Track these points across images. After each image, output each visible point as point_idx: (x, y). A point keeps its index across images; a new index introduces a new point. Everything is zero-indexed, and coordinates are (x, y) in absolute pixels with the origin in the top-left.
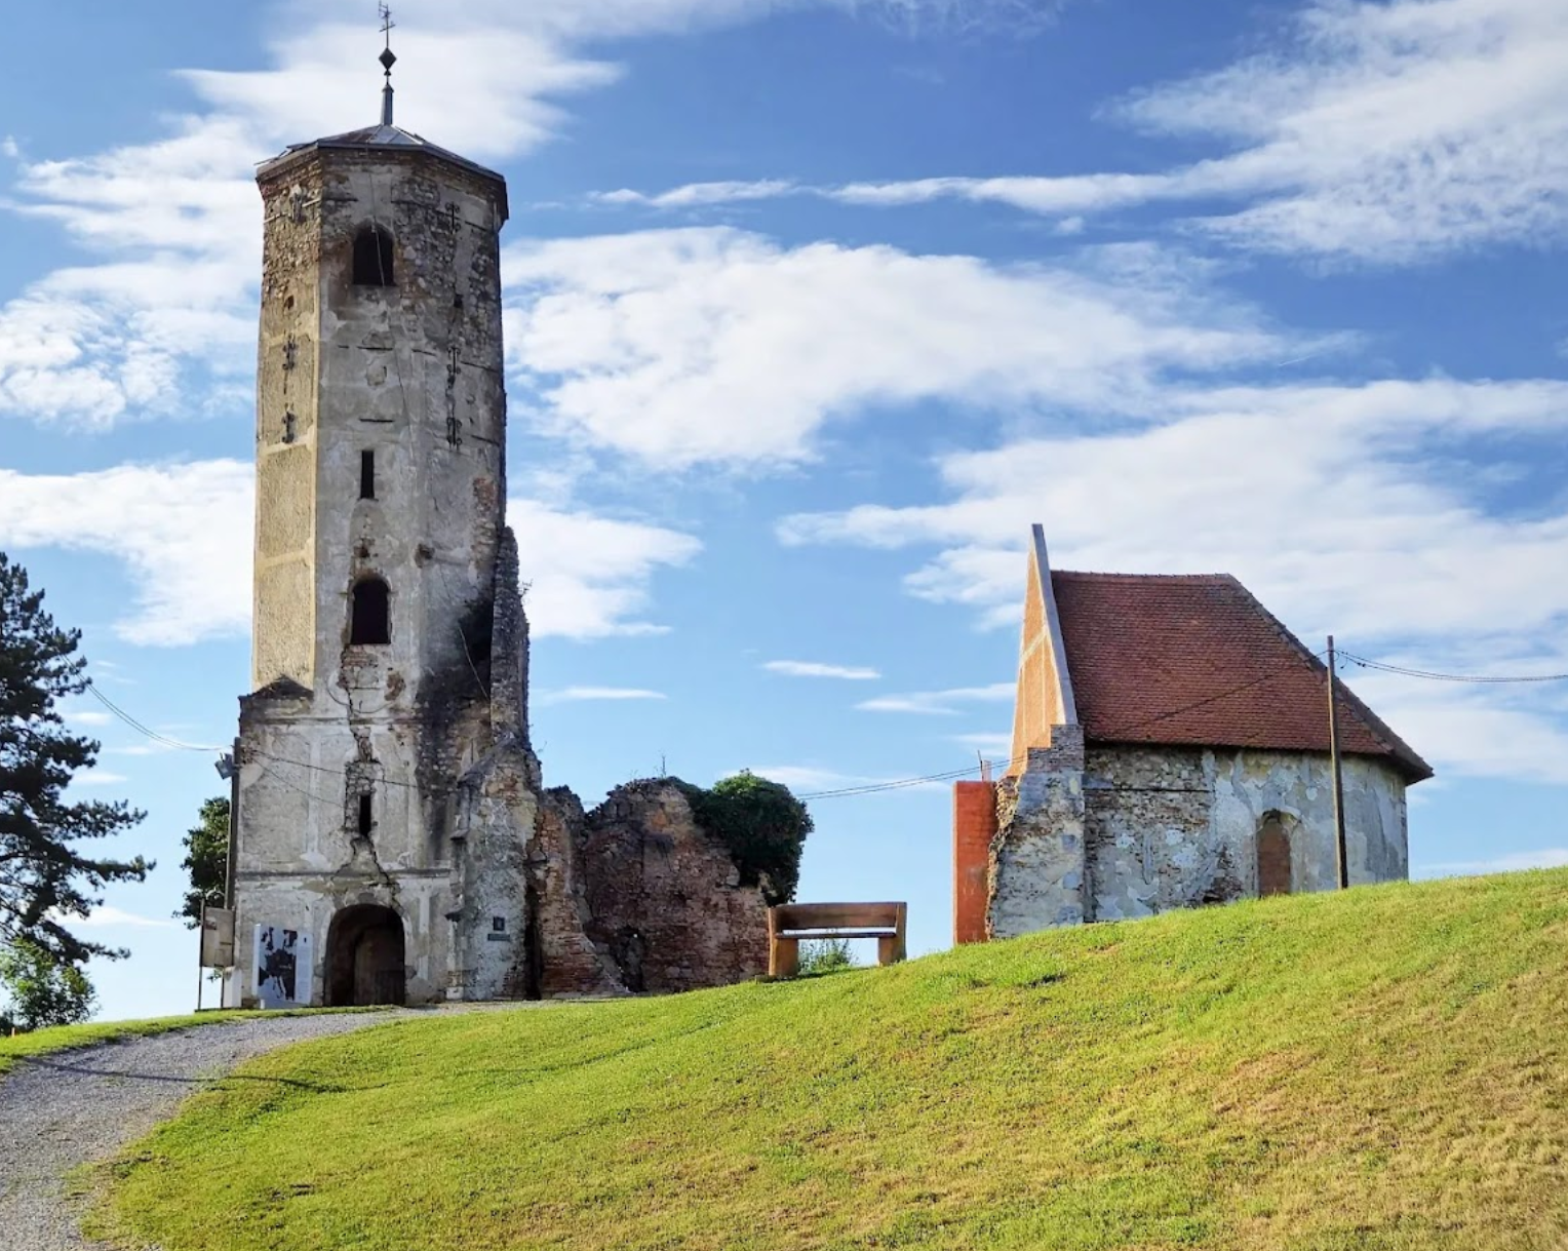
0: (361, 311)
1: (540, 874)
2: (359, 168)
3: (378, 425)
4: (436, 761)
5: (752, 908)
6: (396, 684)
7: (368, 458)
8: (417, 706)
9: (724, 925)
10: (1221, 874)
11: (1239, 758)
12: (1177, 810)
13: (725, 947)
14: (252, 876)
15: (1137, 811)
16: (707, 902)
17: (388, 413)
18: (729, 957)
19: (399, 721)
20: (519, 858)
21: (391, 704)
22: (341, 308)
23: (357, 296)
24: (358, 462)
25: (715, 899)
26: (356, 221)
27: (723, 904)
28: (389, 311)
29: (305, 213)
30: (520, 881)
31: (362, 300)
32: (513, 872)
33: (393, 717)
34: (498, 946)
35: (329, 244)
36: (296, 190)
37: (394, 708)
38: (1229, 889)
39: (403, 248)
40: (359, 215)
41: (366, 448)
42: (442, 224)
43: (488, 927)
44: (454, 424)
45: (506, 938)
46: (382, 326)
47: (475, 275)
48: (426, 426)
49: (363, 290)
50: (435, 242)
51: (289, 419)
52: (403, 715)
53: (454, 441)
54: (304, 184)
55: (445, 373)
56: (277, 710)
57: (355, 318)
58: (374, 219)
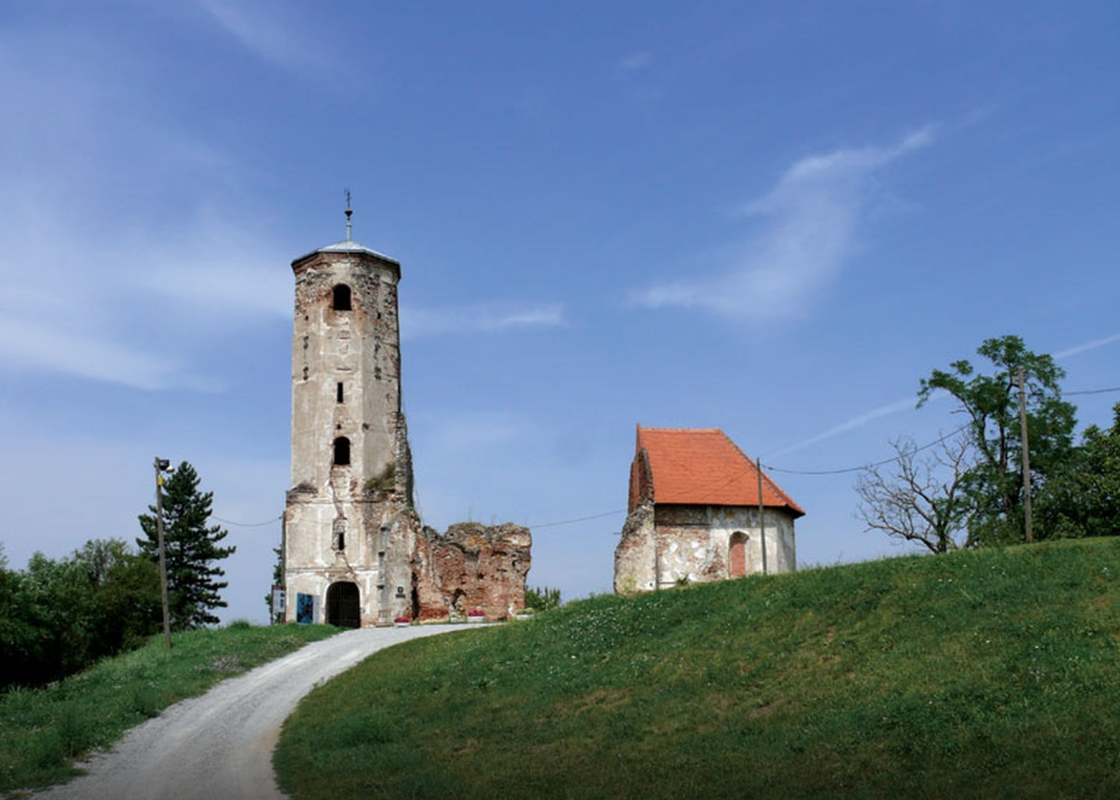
0: (337, 322)
1: (418, 568)
2: (335, 260)
3: (345, 371)
4: (371, 518)
6: (354, 484)
7: (340, 386)
8: (363, 494)
9: (500, 587)
10: (715, 560)
11: (722, 510)
12: (696, 533)
13: (501, 597)
14: (292, 571)
15: (679, 534)
16: (493, 576)
17: (349, 366)
18: (503, 601)
19: (356, 501)
20: (409, 561)
21: (351, 493)
22: (330, 321)
23: (336, 314)
24: (336, 387)
26: (335, 283)
27: (500, 578)
28: (350, 321)
29: (313, 280)
30: (409, 571)
31: (337, 317)
32: (406, 567)
33: (353, 500)
34: (400, 600)
35: (324, 294)
36: (309, 270)
37: (353, 496)
38: (719, 566)
39: (355, 294)
40: (336, 280)
41: (340, 381)
42: (372, 283)
43: (396, 592)
44: (378, 370)
45: (404, 596)
46: (347, 328)
47: (386, 304)
48: (365, 371)
49: (338, 312)
50: (369, 291)
51: (306, 369)
52: (357, 498)
53: (378, 377)
54: (313, 267)
55: (374, 348)
56: (302, 497)
57: (335, 325)
58: (342, 282)
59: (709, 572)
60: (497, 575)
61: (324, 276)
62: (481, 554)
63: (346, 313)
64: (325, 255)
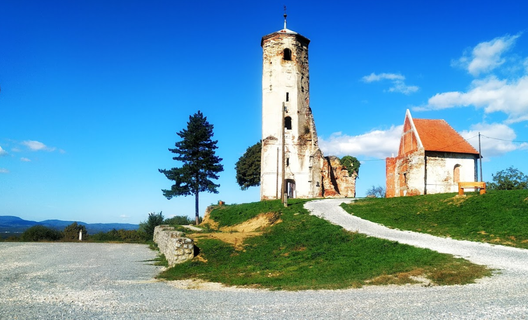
0: (286, 65)
1: (324, 174)
2: (285, 37)
3: (290, 88)
4: (301, 152)
5: (350, 181)
6: (294, 137)
7: (288, 94)
8: (298, 141)
9: (345, 184)
10: (448, 176)
11: (451, 154)
12: (440, 163)
13: (345, 188)
14: (267, 173)
15: (432, 164)
16: (342, 179)
17: (291, 85)
18: (346, 189)
19: (294, 144)
20: (321, 171)
21: (293, 141)
22: (282, 65)
23: (285, 62)
24: (286, 94)
25: (343, 179)
27: (345, 180)
28: (291, 65)
29: (274, 46)
30: (321, 175)
31: (286, 63)
32: (320, 173)
33: (293, 144)
34: (318, 187)
35: (280, 52)
36: (272, 41)
37: (293, 142)
38: (449, 178)
39: (294, 53)
40: (285, 47)
41: (288, 92)
42: (300, 49)
43: (316, 184)
44: (302, 88)
45: (319, 186)
46: (290, 68)
47: (305, 59)
48: (298, 88)
49: (286, 61)
50: (299, 52)
51: (271, 86)
52: (295, 143)
53: (303, 91)
54: (274, 40)
55: (301, 78)
56: (271, 142)
57: (285, 67)
58: (288, 47)
59: (445, 180)
60: (344, 178)
61: (280, 44)
62: (337, 169)
63: (289, 62)
64: (280, 35)
